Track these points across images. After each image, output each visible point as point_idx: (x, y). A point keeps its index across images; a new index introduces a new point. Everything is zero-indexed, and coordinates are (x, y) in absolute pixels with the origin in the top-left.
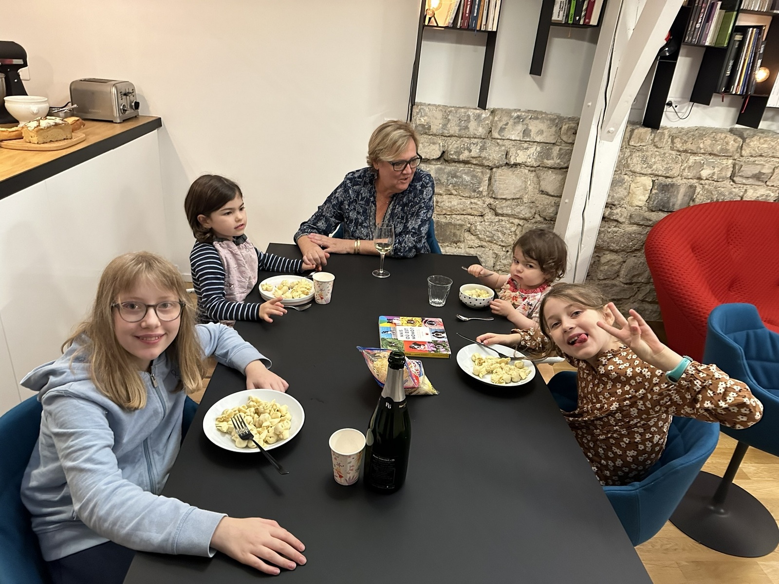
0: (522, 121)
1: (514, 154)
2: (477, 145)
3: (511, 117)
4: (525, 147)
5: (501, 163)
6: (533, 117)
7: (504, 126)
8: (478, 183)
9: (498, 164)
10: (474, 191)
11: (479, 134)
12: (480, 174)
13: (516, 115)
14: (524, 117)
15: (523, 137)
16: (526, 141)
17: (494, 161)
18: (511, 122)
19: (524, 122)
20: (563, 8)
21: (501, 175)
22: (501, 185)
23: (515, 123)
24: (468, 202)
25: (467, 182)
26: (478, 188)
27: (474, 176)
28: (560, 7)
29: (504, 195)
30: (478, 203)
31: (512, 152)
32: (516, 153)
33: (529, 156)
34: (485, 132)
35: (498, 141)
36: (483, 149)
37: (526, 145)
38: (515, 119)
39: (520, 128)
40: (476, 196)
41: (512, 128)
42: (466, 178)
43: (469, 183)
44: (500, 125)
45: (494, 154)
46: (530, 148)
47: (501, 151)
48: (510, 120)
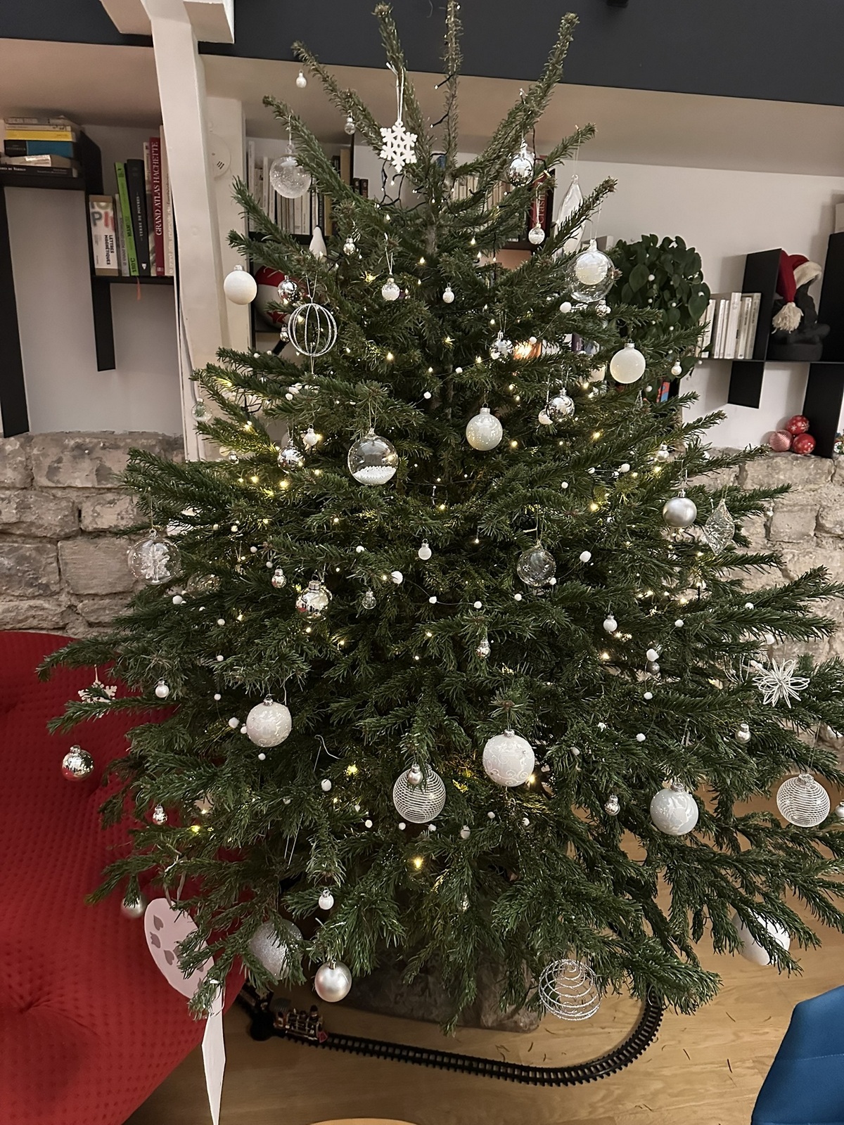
0: (89, 454)
1: (91, 513)
2: (9, 502)
3: (65, 447)
4: (108, 500)
5: (67, 531)
6: (107, 444)
7: (56, 465)
8: (34, 570)
9: (63, 533)
10: (31, 585)
11: (9, 481)
12: (34, 554)
13: (72, 443)
14: (91, 445)
15: (99, 481)
16: (109, 490)
17: (53, 528)
18: (67, 456)
19: (95, 455)
20: (112, 247)
21: (74, 553)
22: (81, 571)
23: (74, 457)
24: (25, 604)
25: (9, 569)
26: (37, 579)
27: (21, 560)
28: (107, 246)
29: (92, 588)
30: (46, 605)
31: (87, 510)
32: (94, 511)
33: (118, 514)
34: (20, 477)
35: (54, 491)
36: (23, 507)
37: (110, 496)
38: (73, 449)
39: (87, 466)
40: (37, 594)
41: (73, 467)
42: (6, 562)
43: (13, 572)
44: (47, 462)
45: (50, 517)
46: (118, 500)
47: (62, 509)
48: (62, 452)
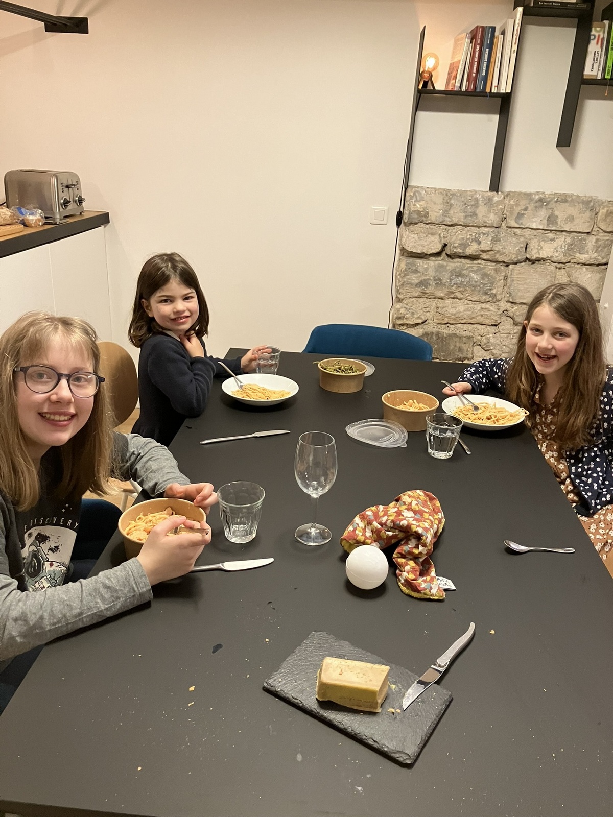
0: (546, 205)
1: (537, 247)
2: (488, 236)
3: (531, 200)
4: (550, 238)
5: (519, 258)
6: (559, 199)
7: (522, 212)
8: (491, 283)
9: (516, 259)
10: (486, 293)
11: (490, 222)
12: (493, 272)
13: (537, 197)
14: (549, 200)
15: (548, 225)
16: (551, 231)
17: (511, 255)
18: (531, 206)
19: (549, 206)
20: (597, 59)
21: (520, 274)
22: (521, 286)
23: (536, 207)
24: (478, 307)
25: (476, 282)
26: (490, 290)
27: (485, 275)
28: (594, 58)
29: (525, 298)
30: (491, 308)
31: (533, 244)
32: (539, 245)
33: (555, 249)
34: (498, 219)
35: (516, 230)
36: (496, 240)
37: (551, 235)
38: (536, 202)
39: (543, 213)
40: (488, 300)
41: (533, 214)
42: (475, 277)
43: (478, 284)
44: (518, 210)
45: (510, 248)
46: (557, 239)
47: (520, 243)
48: (529, 204)
